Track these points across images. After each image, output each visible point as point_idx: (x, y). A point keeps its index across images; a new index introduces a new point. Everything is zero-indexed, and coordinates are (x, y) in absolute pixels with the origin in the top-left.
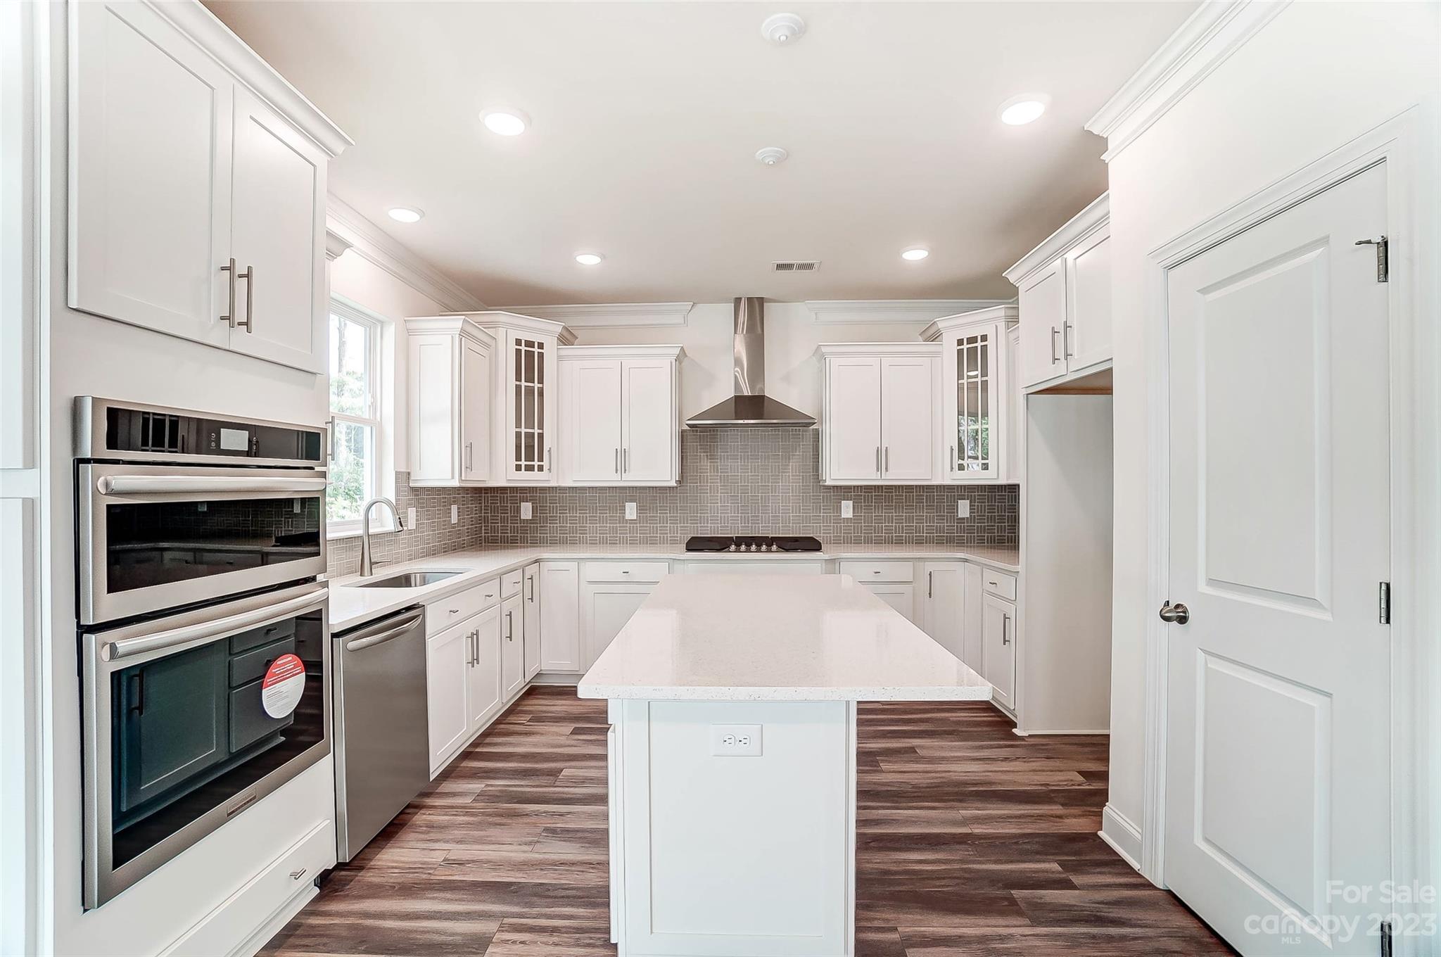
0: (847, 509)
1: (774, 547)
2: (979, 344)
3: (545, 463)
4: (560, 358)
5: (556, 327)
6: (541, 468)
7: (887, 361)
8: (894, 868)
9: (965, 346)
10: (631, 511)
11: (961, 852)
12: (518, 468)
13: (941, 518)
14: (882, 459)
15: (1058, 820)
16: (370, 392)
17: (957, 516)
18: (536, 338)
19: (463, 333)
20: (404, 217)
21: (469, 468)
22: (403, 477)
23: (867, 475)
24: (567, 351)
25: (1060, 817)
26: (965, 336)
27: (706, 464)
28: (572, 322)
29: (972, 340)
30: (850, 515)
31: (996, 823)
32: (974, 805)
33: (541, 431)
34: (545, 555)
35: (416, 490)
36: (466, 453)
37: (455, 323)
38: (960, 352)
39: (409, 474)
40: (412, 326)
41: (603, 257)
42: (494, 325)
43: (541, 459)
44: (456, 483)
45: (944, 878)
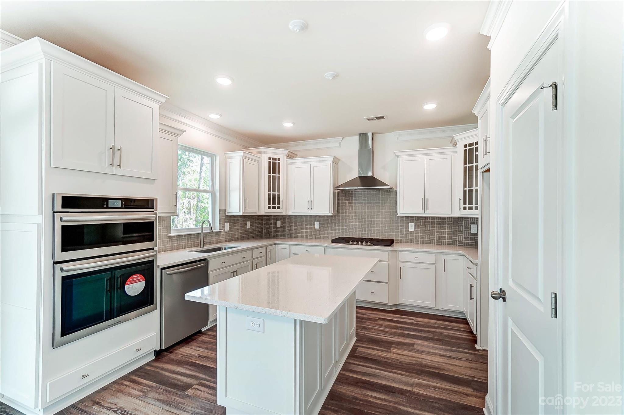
0: (412, 227)
1: (369, 243)
2: (474, 147)
3: (280, 206)
4: (288, 164)
5: (286, 152)
6: (279, 208)
7: (428, 158)
8: (360, 397)
9: (468, 148)
10: (317, 225)
11: (399, 399)
12: (269, 208)
13: (461, 233)
14: (425, 203)
15: (465, 396)
16: (211, 181)
17: (470, 232)
18: (277, 157)
19: (244, 157)
20: (214, 117)
21: (246, 208)
22: (223, 212)
23: (418, 212)
24: (291, 161)
25: (467, 395)
26: (467, 143)
27: (348, 205)
28: (293, 149)
29: (471, 145)
30: (413, 230)
31: (428, 389)
32: (424, 378)
33: (279, 193)
34: (277, 242)
35: (230, 217)
36: (245, 202)
37: (240, 154)
38: (465, 151)
39: (226, 210)
40: (226, 155)
41: (294, 124)
42: (260, 153)
43: (279, 204)
44: (241, 214)
45: (381, 408)
